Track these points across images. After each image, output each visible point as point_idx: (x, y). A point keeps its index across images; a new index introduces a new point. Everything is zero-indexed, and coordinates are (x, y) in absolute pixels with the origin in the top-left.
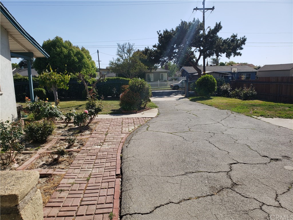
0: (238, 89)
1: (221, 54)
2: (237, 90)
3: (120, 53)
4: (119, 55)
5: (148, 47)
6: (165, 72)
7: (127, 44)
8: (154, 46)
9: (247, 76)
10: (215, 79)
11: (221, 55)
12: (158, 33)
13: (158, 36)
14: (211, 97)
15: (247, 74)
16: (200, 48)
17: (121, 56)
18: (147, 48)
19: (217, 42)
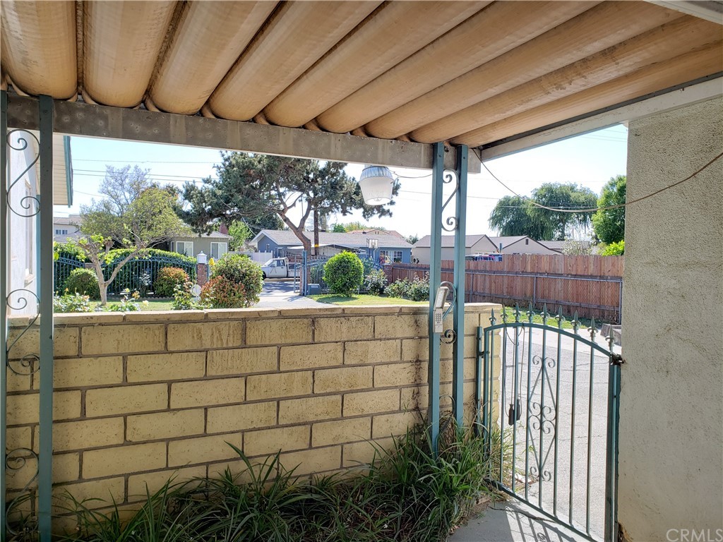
0: (401, 281)
1: (351, 209)
2: (400, 284)
3: (110, 188)
4: (108, 192)
5: (194, 182)
6: (222, 240)
7: (132, 169)
8: (207, 181)
9: (395, 256)
10: (360, 261)
11: (351, 211)
12: (223, 155)
13: (223, 161)
14: (354, 296)
15: (395, 252)
16: (308, 195)
17: (116, 197)
18: (191, 183)
19: (345, 185)
